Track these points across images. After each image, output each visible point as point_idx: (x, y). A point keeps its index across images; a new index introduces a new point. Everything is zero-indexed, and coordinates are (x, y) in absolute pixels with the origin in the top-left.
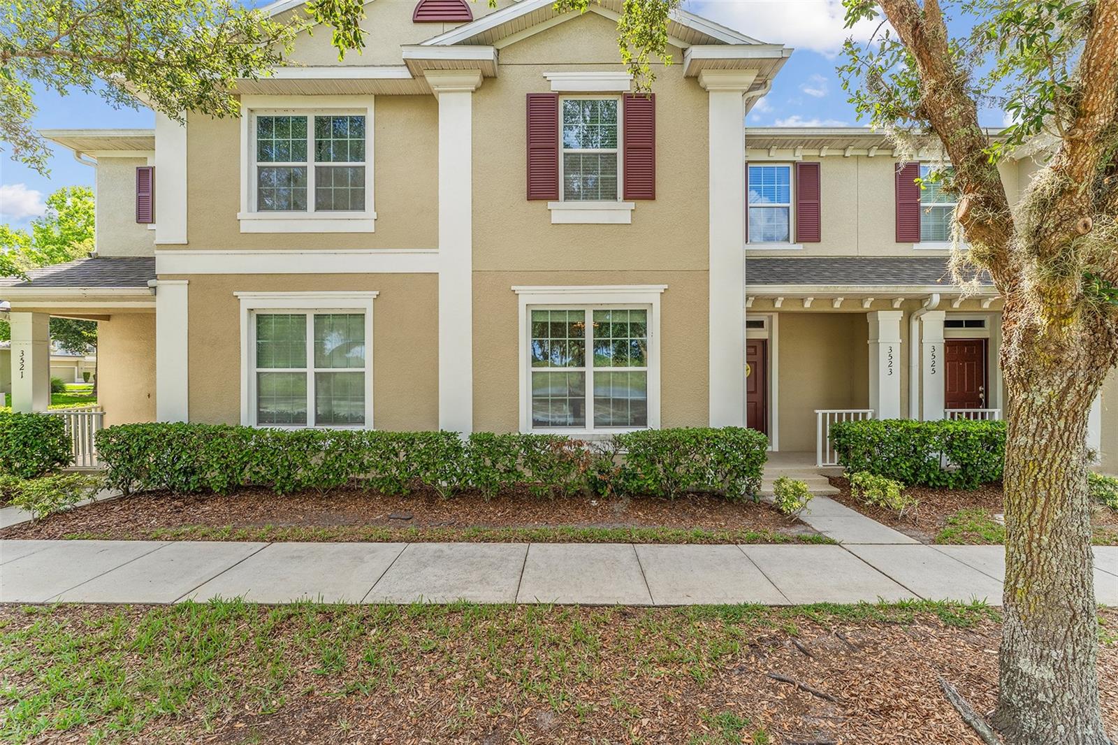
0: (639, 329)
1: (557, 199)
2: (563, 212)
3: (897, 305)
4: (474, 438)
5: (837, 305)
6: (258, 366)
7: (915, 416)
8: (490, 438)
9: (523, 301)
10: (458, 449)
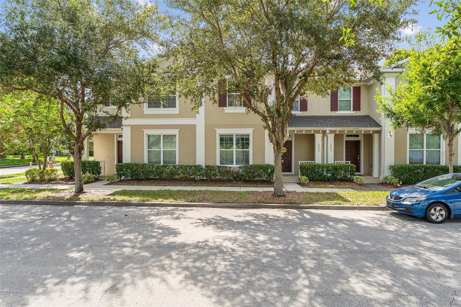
0: (248, 139)
1: (226, 106)
2: (228, 110)
3: (320, 132)
4: (206, 166)
5: (304, 132)
6: (148, 149)
7: (325, 163)
8: (210, 166)
9: (217, 133)
10: (202, 169)
